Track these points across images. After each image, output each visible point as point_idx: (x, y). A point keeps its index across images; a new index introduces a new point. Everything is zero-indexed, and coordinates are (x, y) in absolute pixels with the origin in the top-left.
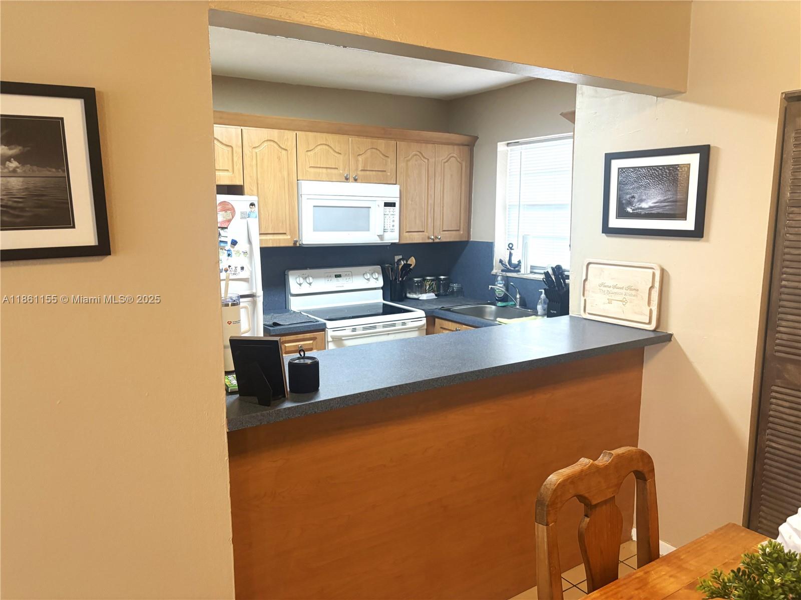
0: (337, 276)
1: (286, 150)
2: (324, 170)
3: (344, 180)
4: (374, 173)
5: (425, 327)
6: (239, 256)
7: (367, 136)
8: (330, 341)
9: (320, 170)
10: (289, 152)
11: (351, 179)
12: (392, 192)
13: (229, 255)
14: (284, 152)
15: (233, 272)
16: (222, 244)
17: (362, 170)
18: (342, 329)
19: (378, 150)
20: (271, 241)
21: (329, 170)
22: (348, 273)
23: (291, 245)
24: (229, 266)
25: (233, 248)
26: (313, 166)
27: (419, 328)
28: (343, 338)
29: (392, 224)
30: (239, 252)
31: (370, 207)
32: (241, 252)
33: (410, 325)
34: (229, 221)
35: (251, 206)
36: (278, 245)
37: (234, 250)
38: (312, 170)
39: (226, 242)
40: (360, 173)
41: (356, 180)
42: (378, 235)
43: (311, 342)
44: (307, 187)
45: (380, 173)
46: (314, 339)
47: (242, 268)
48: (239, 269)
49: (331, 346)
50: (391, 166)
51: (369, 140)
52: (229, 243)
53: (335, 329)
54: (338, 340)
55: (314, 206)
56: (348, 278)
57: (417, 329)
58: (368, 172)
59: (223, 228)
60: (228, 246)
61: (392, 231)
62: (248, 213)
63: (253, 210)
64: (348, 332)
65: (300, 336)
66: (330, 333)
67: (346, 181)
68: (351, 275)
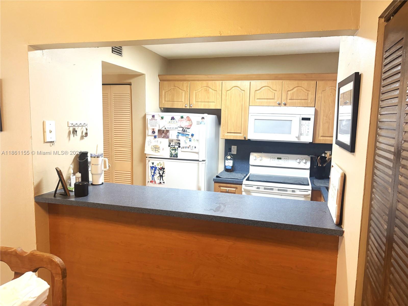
0: (278, 158)
1: (244, 91)
2: (266, 100)
3: (277, 105)
4: (299, 101)
5: (310, 196)
6: (195, 141)
7: (295, 80)
8: (243, 191)
9: (263, 100)
10: (246, 91)
11: (282, 105)
12: (310, 112)
13: (190, 141)
14: (243, 92)
15: (191, 149)
16: (187, 136)
17: (290, 99)
18: (251, 186)
19: (302, 87)
20: (232, 136)
21: (269, 100)
22: (286, 158)
23: (243, 139)
24: (190, 146)
25: (192, 137)
26: (259, 98)
27: (305, 196)
28: (251, 191)
29: (307, 130)
30: (195, 140)
31: (292, 121)
32: (196, 140)
33: (298, 192)
34: (191, 125)
35: (202, 119)
36: (236, 139)
37: (192, 139)
38: (259, 100)
39: (189, 135)
40: (289, 101)
41: (285, 105)
42: (296, 137)
43: (234, 189)
44: (252, 109)
45: (303, 101)
46: (236, 188)
47: (195, 147)
48: (194, 147)
49: (244, 193)
50: (311, 96)
51: (296, 82)
52: (190, 135)
53: (247, 185)
54: (248, 192)
55: (255, 119)
56: (285, 160)
57: (303, 196)
58: (294, 101)
59: (188, 128)
60: (190, 137)
61: (307, 135)
62: (200, 122)
63: (203, 120)
64: (254, 188)
65: (229, 185)
66: (243, 186)
67: (279, 106)
68: (288, 159)
